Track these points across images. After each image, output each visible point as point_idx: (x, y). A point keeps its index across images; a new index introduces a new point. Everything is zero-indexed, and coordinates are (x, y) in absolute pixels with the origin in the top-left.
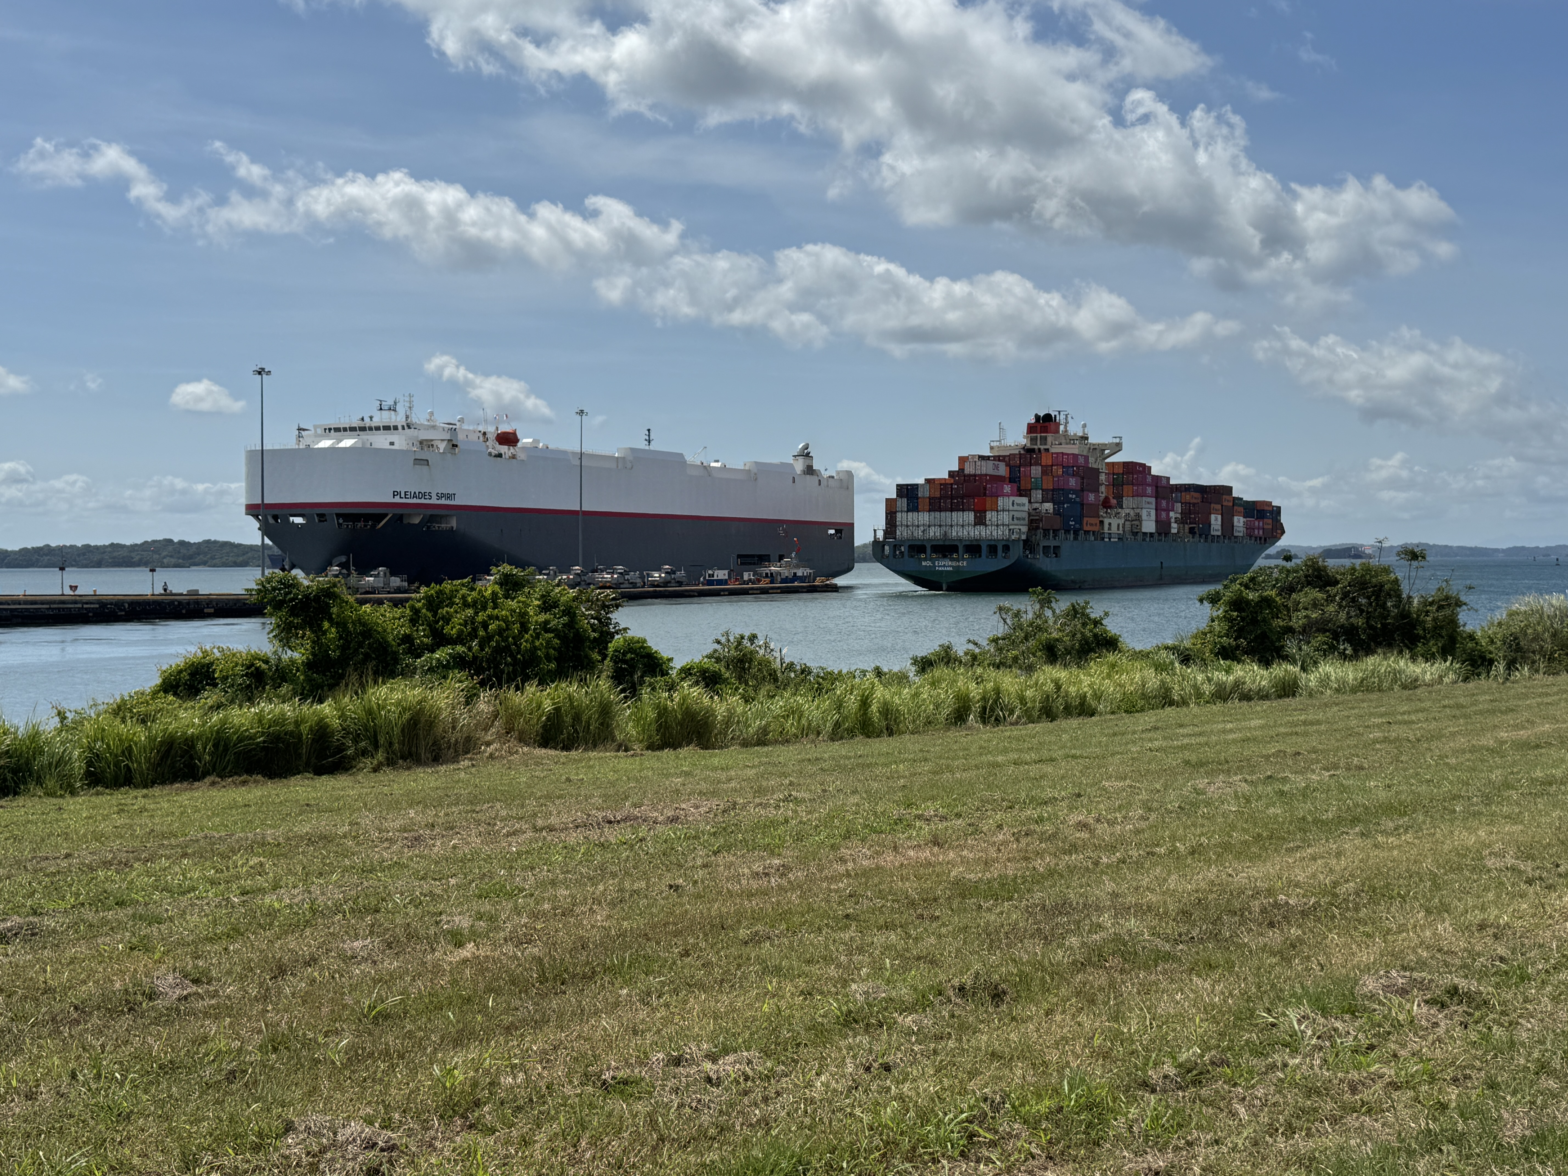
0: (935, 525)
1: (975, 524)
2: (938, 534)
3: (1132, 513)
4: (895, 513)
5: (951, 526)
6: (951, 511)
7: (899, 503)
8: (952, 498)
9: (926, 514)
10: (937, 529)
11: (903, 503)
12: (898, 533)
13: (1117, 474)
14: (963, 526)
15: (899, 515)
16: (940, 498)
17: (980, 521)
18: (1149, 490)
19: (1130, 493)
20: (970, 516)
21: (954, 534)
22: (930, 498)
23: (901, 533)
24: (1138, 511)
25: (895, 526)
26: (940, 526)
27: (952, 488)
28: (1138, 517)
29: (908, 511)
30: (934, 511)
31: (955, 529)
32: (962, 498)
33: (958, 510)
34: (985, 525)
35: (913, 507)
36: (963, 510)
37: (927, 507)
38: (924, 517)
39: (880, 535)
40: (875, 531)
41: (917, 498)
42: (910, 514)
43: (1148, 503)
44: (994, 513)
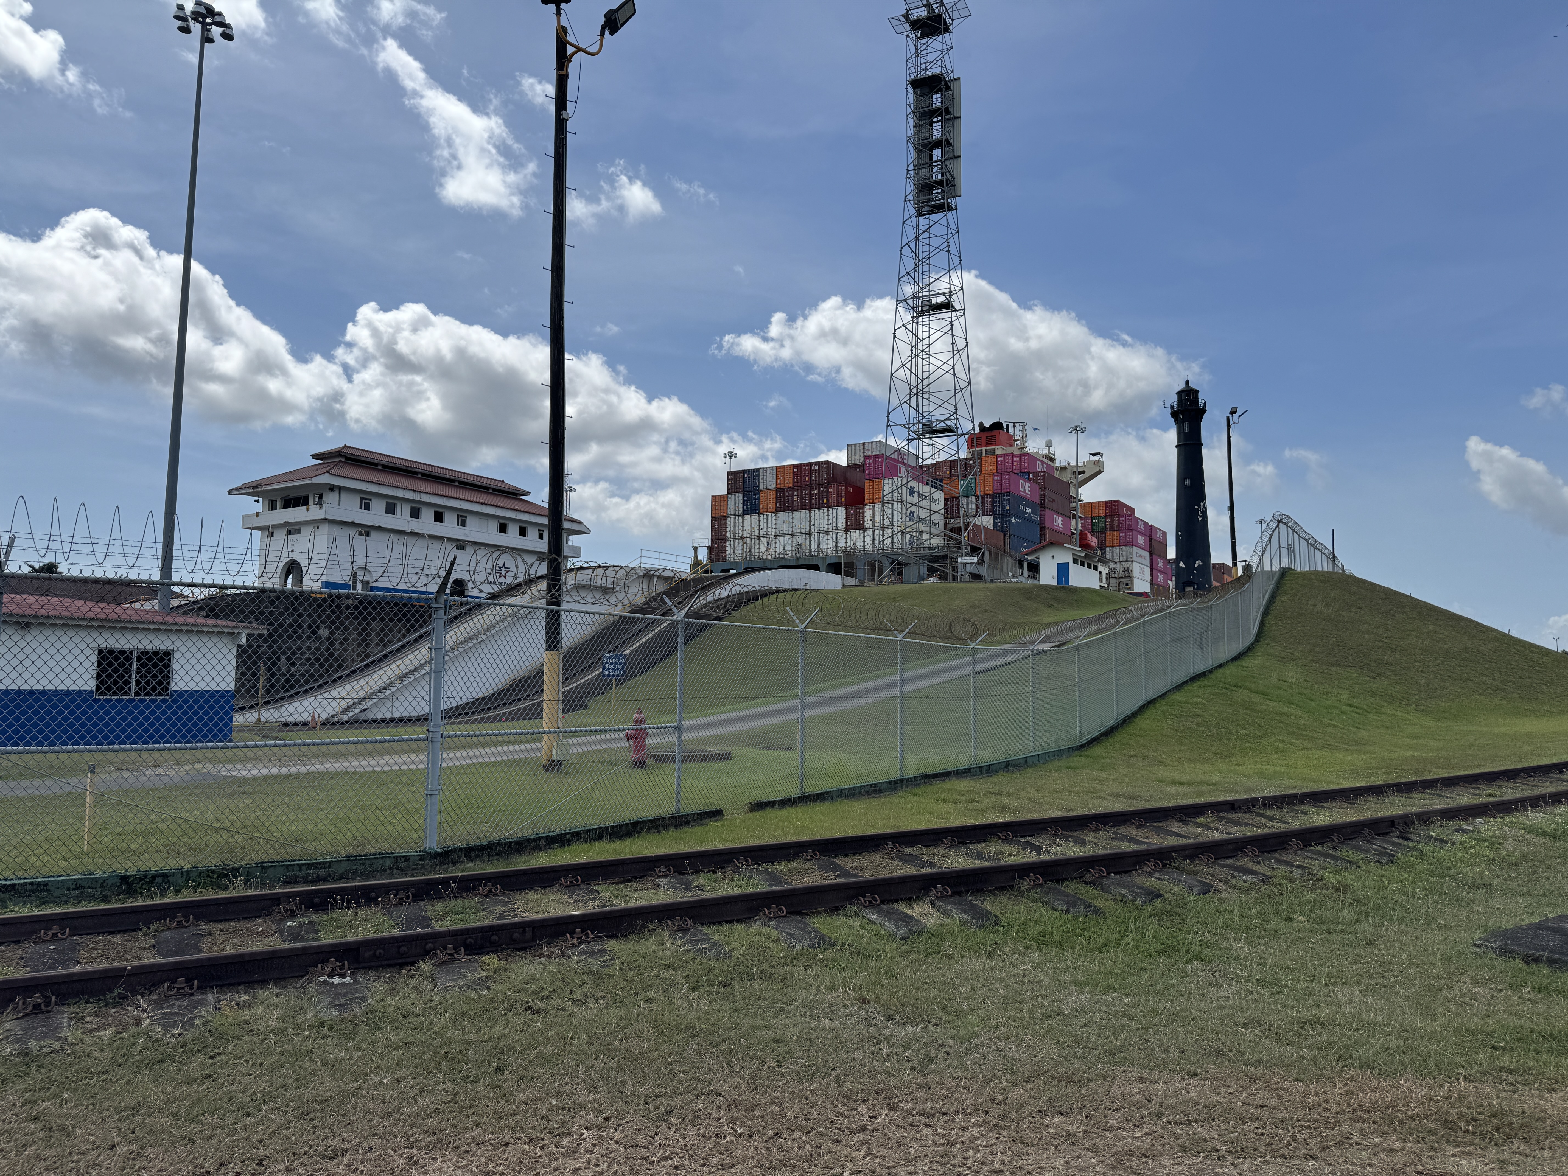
0: (784, 535)
1: (847, 529)
2: (789, 548)
3: (1119, 568)
4: (725, 518)
5: (810, 534)
6: (810, 509)
7: (731, 503)
8: (811, 487)
9: (772, 516)
10: (788, 540)
11: (736, 502)
12: (729, 550)
13: (1098, 518)
14: (827, 533)
15: (730, 521)
16: (793, 489)
17: (855, 523)
18: (1141, 540)
19: (1116, 542)
20: (838, 516)
21: (814, 547)
22: (777, 490)
23: (734, 550)
24: (1127, 564)
25: (726, 540)
26: (792, 535)
27: (810, 470)
28: (1128, 573)
29: (744, 514)
30: (784, 510)
31: (814, 539)
32: (827, 486)
33: (820, 506)
34: (864, 529)
35: (751, 508)
36: (828, 506)
37: (772, 505)
38: (768, 522)
39: (703, 555)
40: (695, 549)
41: (758, 492)
42: (747, 518)
43: (1141, 556)
44: (877, 508)
